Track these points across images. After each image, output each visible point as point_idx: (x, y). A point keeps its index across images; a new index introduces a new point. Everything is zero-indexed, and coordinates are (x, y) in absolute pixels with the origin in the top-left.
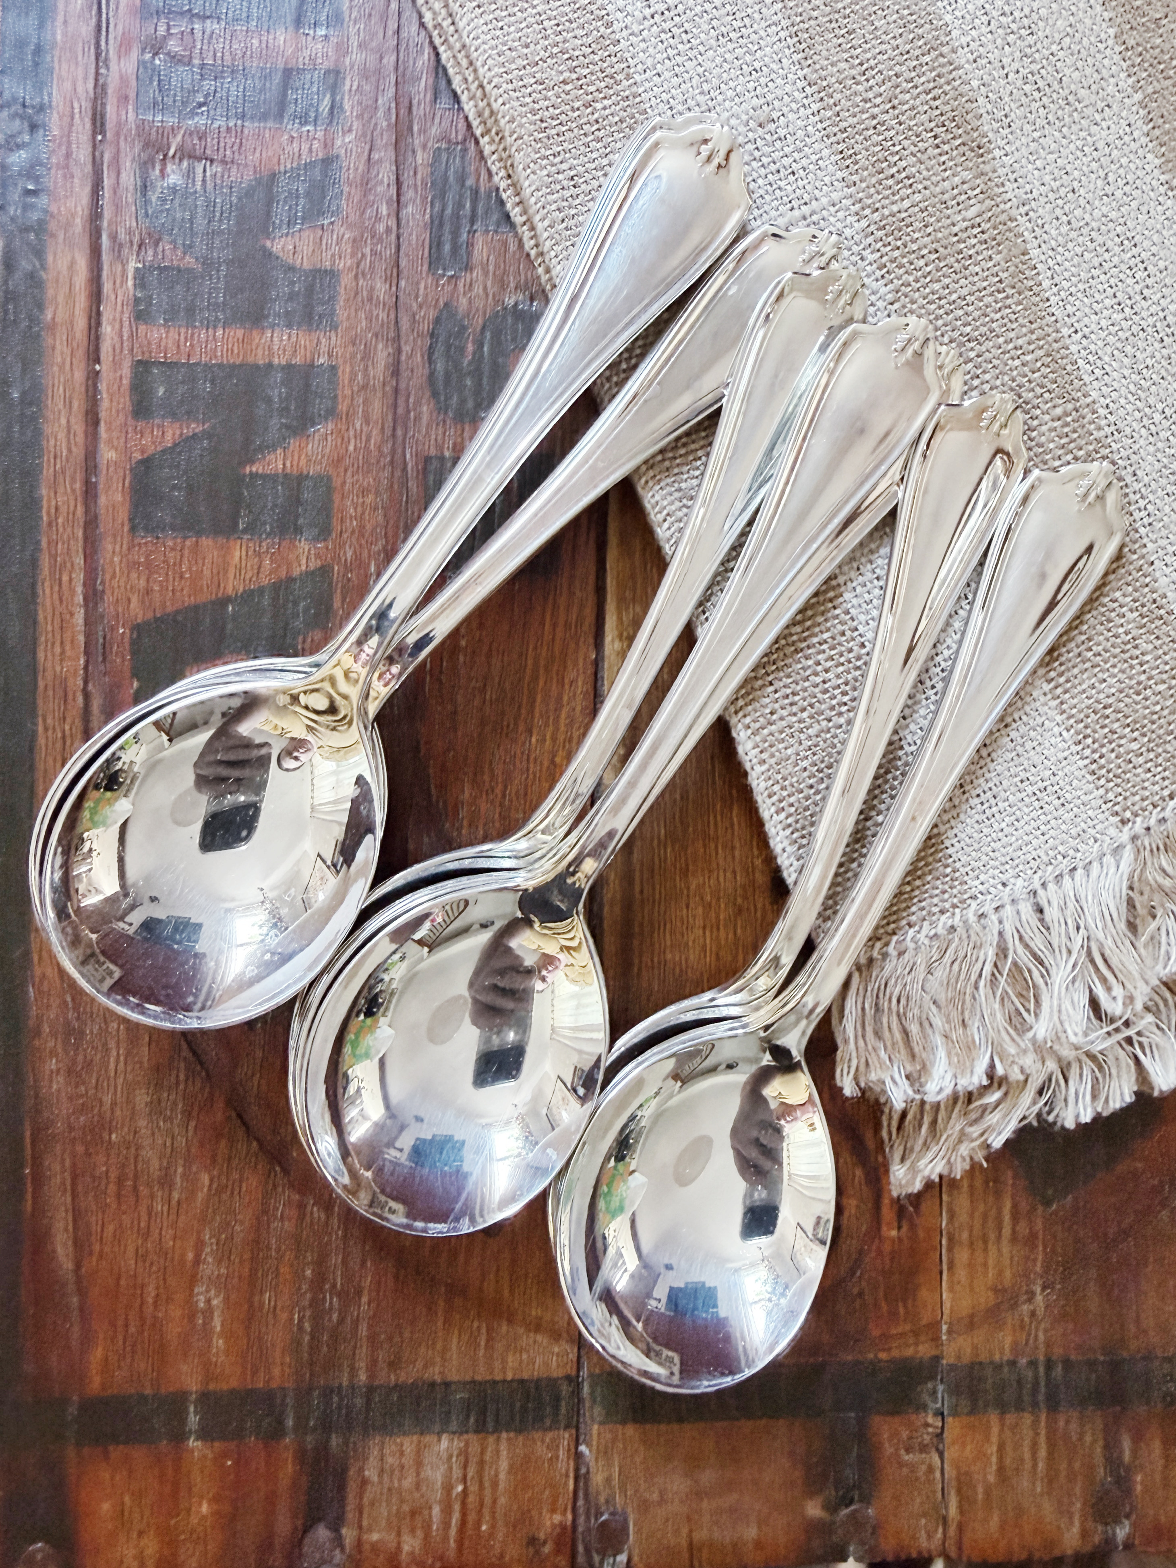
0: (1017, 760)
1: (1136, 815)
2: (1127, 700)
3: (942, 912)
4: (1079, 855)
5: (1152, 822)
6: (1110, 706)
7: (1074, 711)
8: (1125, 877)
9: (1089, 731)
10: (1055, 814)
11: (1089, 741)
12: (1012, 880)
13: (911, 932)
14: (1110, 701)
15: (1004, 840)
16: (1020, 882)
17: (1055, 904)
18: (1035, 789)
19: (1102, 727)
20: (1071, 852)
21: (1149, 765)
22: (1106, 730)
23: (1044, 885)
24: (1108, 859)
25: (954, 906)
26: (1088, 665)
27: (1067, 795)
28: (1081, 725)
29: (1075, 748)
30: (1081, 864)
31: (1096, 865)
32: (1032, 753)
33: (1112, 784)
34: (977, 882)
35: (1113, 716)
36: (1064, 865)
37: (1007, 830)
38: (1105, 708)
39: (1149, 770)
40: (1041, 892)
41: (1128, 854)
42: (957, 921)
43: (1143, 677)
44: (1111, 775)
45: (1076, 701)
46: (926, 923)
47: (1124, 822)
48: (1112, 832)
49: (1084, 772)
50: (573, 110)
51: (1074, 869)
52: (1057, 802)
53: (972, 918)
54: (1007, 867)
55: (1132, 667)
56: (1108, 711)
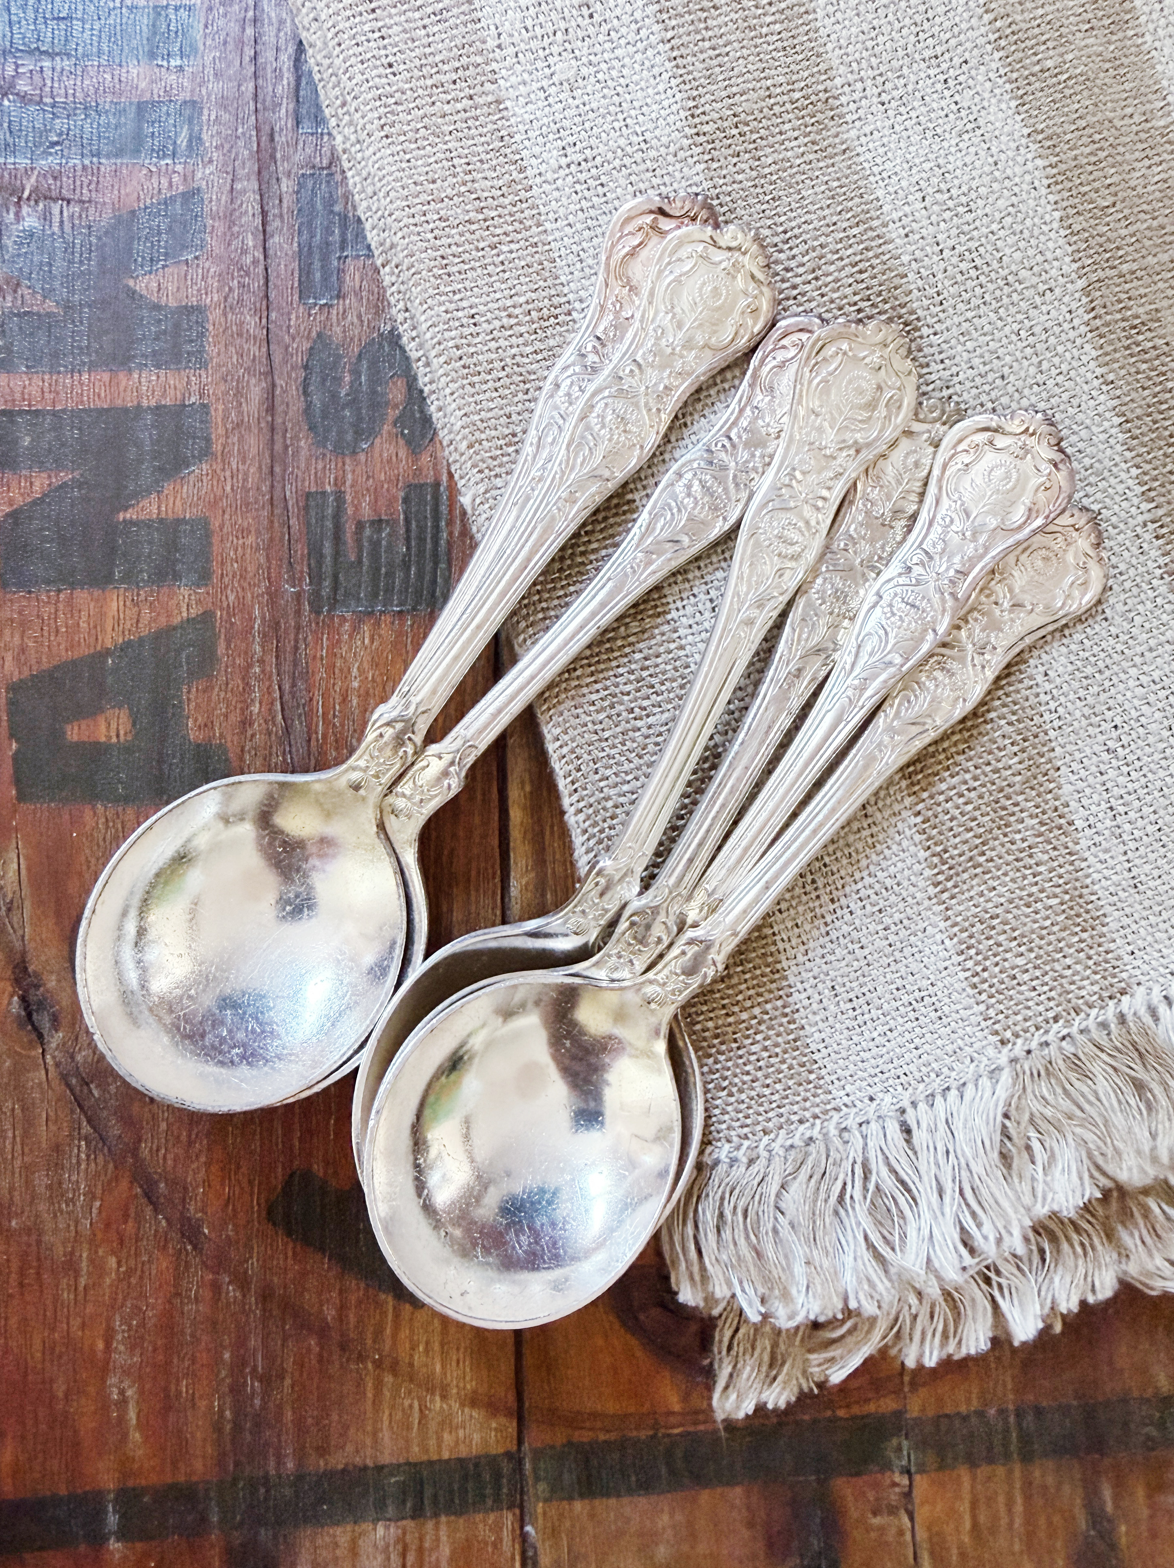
0: (893, 967)
1: (1017, 1036)
2: (1015, 911)
3: (801, 1122)
4: (953, 1074)
5: (1034, 1045)
6: (997, 916)
7: (959, 919)
8: (1001, 1104)
9: (973, 941)
10: (931, 1027)
11: (972, 952)
12: (881, 1095)
13: (765, 1140)
14: (999, 911)
15: (875, 1051)
16: (888, 1098)
17: (924, 1125)
18: (911, 998)
19: (988, 939)
20: (945, 1070)
21: (1034, 983)
22: (991, 942)
23: (914, 1104)
24: (985, 1082)
25: (816, 1117)
26: (979, 870)
27: (945, 1008)
28: (966, 934)
29: (956, 959)
30: (955, 1084)
31: (970, 1086)
32: (910, 959)
33: (993, 1000)
34: (843, 1093)
35: (999, 928)
36: (937, 1085)
37: (880, 1040)
38: (992, 918)
39: (1034, 989)
40: (910, 1111)
41: (1006, 1077)
42: (815, 1133)
43: (1034, 889)
44: (993, 990)
45: (961, 908)
46: (782, 1132)
47: (1002, 1042)
48: (991, 1052)
49: (965, 983)
50: (477, 249)
51: (948, 1089)
52: (933, 1015)
53: (833, 1132)
54: (876, 1080)
55: (1024, 877)
56: (995, 922)
